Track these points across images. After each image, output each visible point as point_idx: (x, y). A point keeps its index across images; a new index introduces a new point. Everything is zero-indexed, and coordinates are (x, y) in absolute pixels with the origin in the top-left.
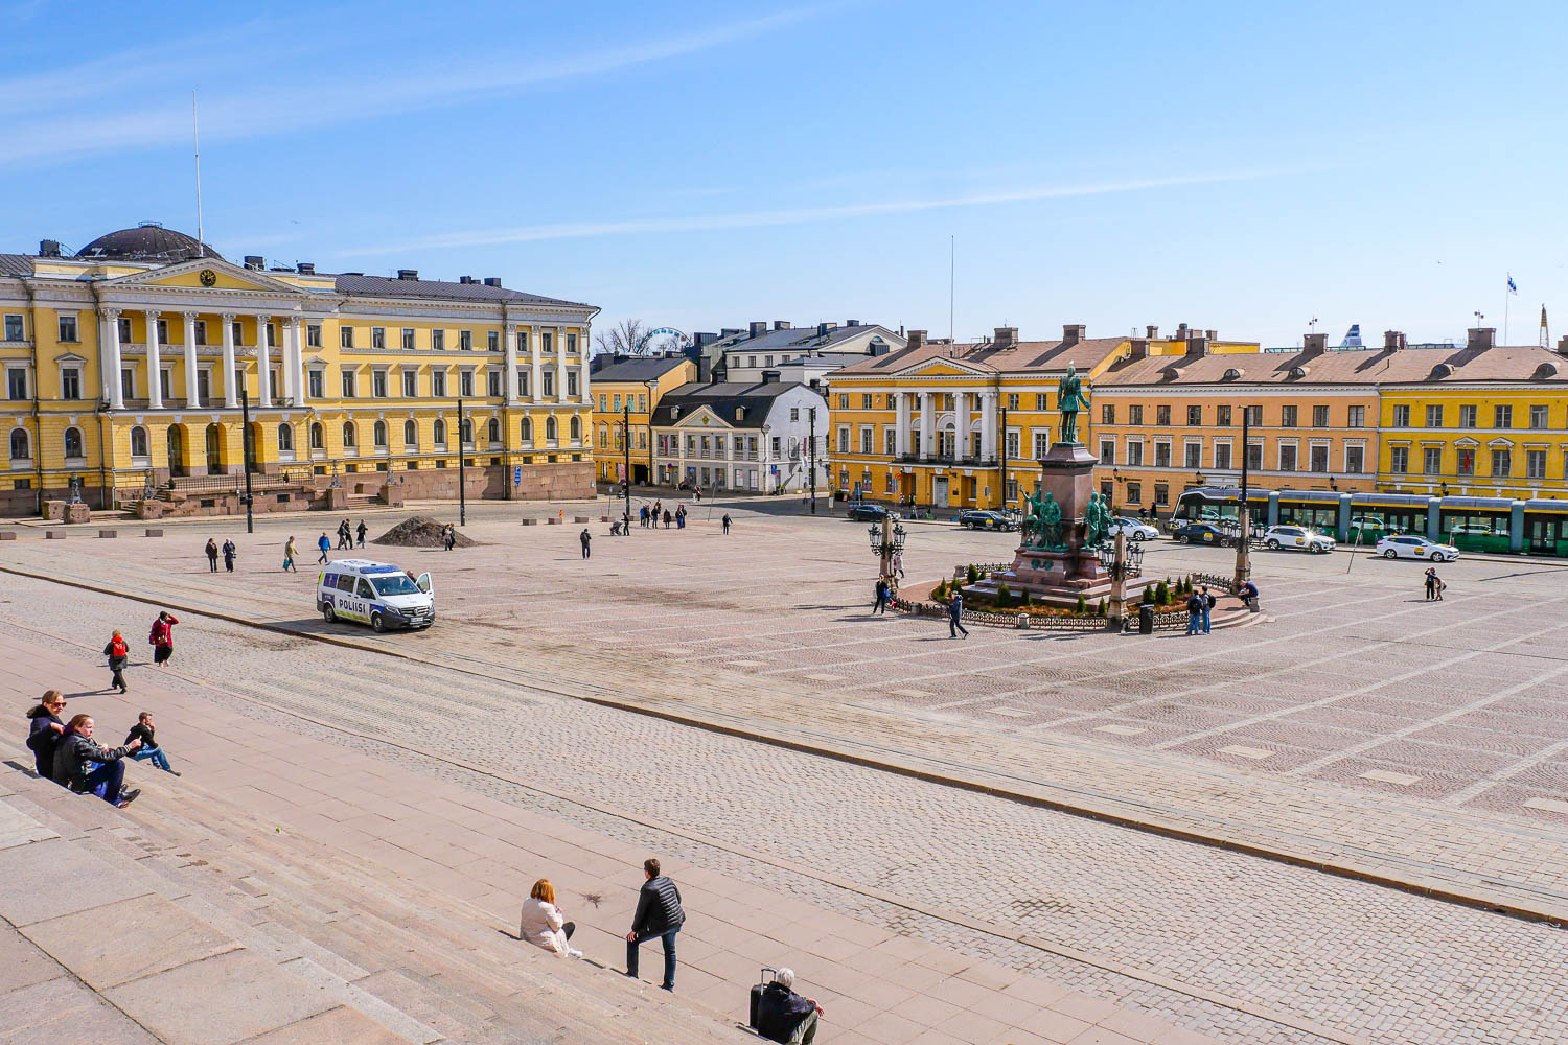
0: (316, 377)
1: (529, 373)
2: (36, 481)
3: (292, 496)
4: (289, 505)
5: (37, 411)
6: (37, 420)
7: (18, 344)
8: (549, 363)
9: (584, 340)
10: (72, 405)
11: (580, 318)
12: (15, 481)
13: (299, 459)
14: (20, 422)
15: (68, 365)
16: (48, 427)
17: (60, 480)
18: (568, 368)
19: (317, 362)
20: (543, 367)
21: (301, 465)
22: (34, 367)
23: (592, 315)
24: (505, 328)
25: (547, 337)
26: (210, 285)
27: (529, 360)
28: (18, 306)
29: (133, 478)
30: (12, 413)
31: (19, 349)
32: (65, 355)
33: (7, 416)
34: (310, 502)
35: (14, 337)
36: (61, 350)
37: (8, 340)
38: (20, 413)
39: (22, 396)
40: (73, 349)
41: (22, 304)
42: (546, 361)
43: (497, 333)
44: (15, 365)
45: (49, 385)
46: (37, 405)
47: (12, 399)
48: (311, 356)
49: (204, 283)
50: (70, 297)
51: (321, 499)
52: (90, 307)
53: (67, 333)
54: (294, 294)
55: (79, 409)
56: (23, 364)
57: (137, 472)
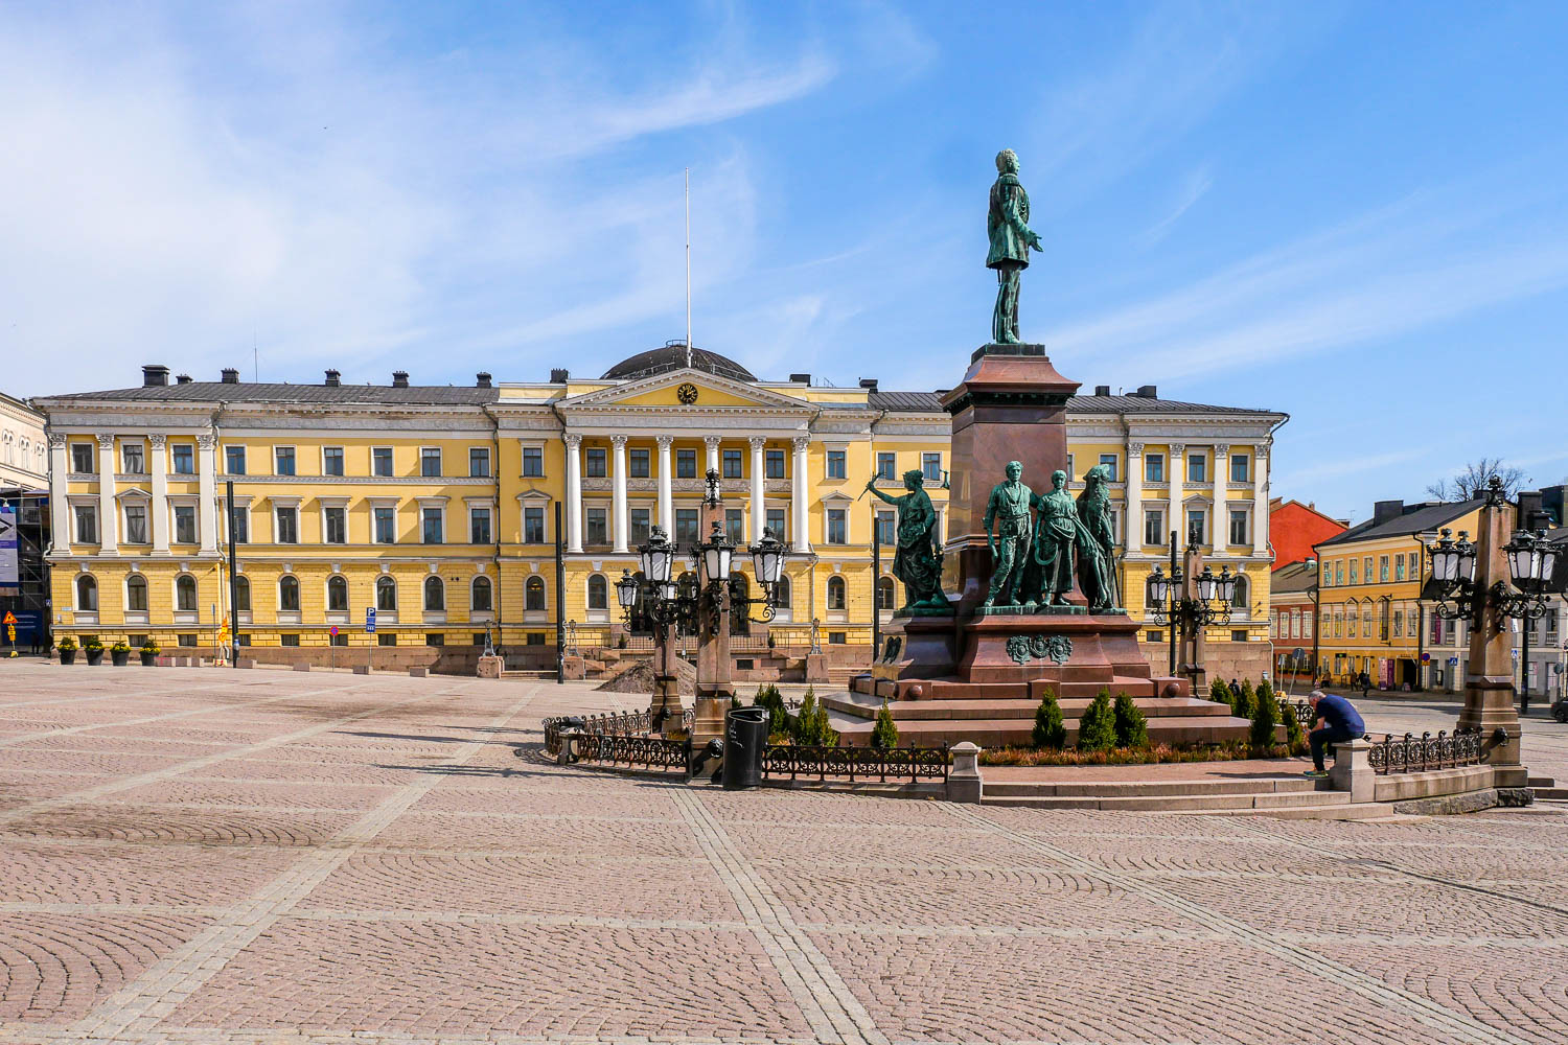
0: (838, 517)
1: (1164, 511)
2: (496, 636)
3: (757, 662)
4: (752, 673)
5: (499, 555)
6: (498, 566)
7: (482, 481)
8: (1198, 498)
9: (1260, 464)
10: (535, 549)
11: (1255, 430)
12: (475, 635)
13: (797, 620)
14: (481, 568)
15: (529, 504)
16: (508, 574)
17: (517, 636)
18: (1229, 504)
19: (837, 497)
20: (1186, 504)
21: (799, 627)
22: (497, 506)
23: (1275, 426)
24: (1126, 448)
25: (1197, 462)
26: (690, 402)
27: (1165, 495)
28: (482, 438)
29: (588, 636)
30: (473, 559)
31: (483, 486)
32: (529, 492)
33: (467, 562)
34: (781, 671)
35: (478, 473)
36: (525, 486)
37: (472, 476)
38: (480, 559)
39: (486, 541)
40: (538, 485)
41: (488, 436)
42: (1192, 494)
43: (1115, 456)
44: (478, 504)
45: (511, 527)
46: (498, 549)
47: (474, 543)
48: (827, 491)
49: (682, 401)
50: (536, 425)
51: (795, 668)
52: (556, 435)
53: (532, 464)
54: (797, 409)
55: (541, 554)
56: (488, 504)
57: (594, 628)
